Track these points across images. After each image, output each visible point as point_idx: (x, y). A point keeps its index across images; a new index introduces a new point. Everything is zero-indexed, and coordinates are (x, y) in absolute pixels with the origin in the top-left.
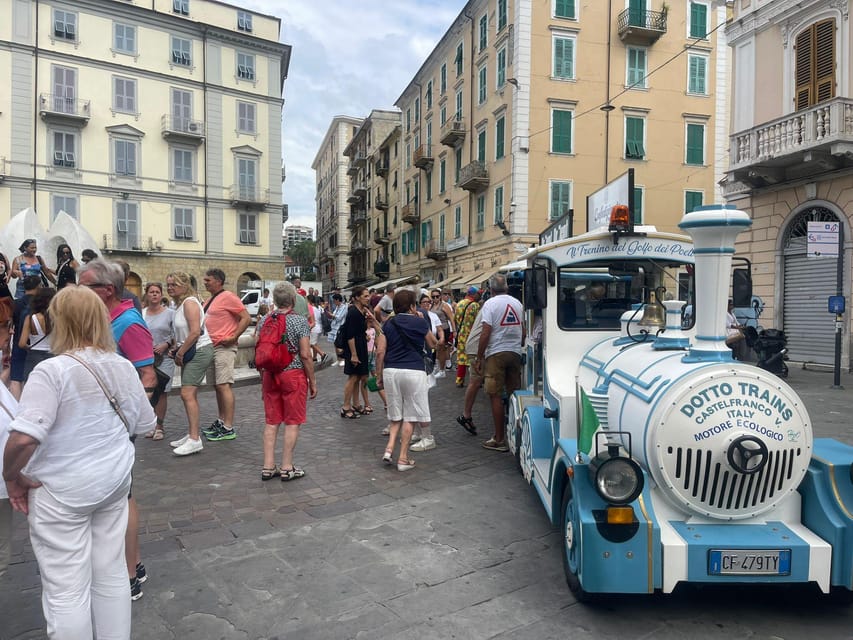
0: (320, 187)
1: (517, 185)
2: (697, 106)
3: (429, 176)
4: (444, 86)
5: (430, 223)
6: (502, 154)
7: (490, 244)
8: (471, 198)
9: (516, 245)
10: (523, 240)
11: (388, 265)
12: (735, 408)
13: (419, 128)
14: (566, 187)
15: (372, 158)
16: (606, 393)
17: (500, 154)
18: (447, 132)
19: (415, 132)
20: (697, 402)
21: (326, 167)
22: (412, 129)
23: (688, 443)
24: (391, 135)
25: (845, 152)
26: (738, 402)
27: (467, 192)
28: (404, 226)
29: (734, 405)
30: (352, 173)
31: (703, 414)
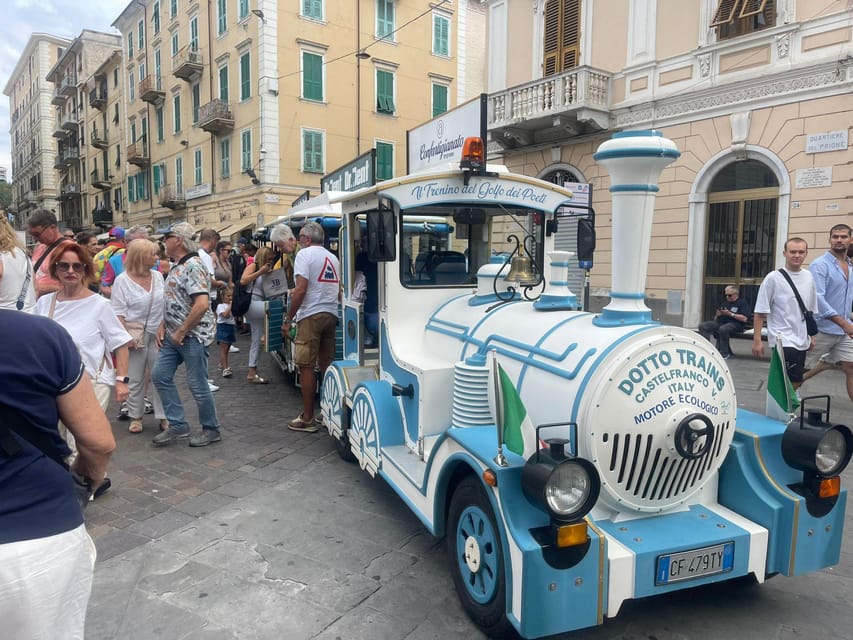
0: (15, 117)
1: (266, 130)
2: (441, 68)
3: (159, 113)
4: (174, 10)
5: (162, 166)
6: (248, 96)
7: (238, 194)
8: (213, 142)
9: (267, 195)
10: (275, 190)
11: (112, 213)
12: (676, 380)
13: (145, 56)
14: (319, 137)
15: (84, 87)
16: (483, 364)
17: (246, 94)
18: (181, 63)
19: (139, 59)
20: (636, 376)
21: (23, 95)
22: (136, 55)
23: (627, 427)
24: (109, 60)
25: (588, 119)
26: (678, 373)
27: (209, 134)
28: (130, 169)
29: (675, 376)
30: (59, 102)
31: (643, 390)
